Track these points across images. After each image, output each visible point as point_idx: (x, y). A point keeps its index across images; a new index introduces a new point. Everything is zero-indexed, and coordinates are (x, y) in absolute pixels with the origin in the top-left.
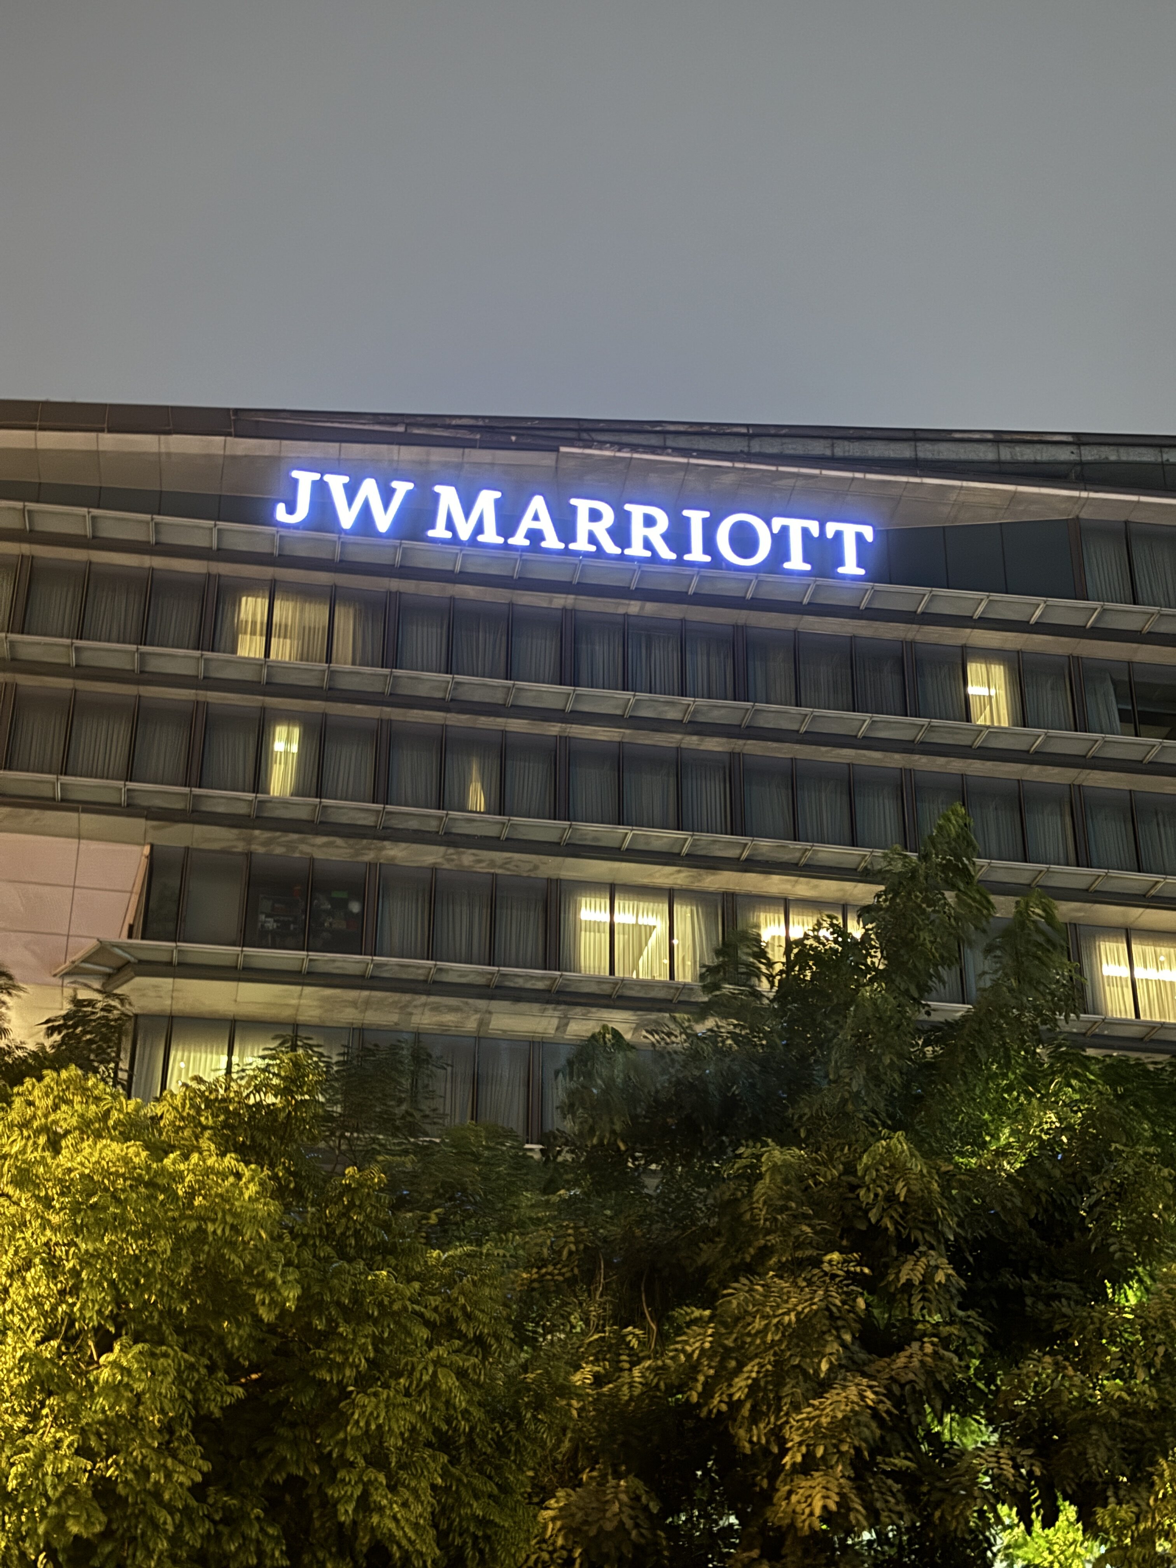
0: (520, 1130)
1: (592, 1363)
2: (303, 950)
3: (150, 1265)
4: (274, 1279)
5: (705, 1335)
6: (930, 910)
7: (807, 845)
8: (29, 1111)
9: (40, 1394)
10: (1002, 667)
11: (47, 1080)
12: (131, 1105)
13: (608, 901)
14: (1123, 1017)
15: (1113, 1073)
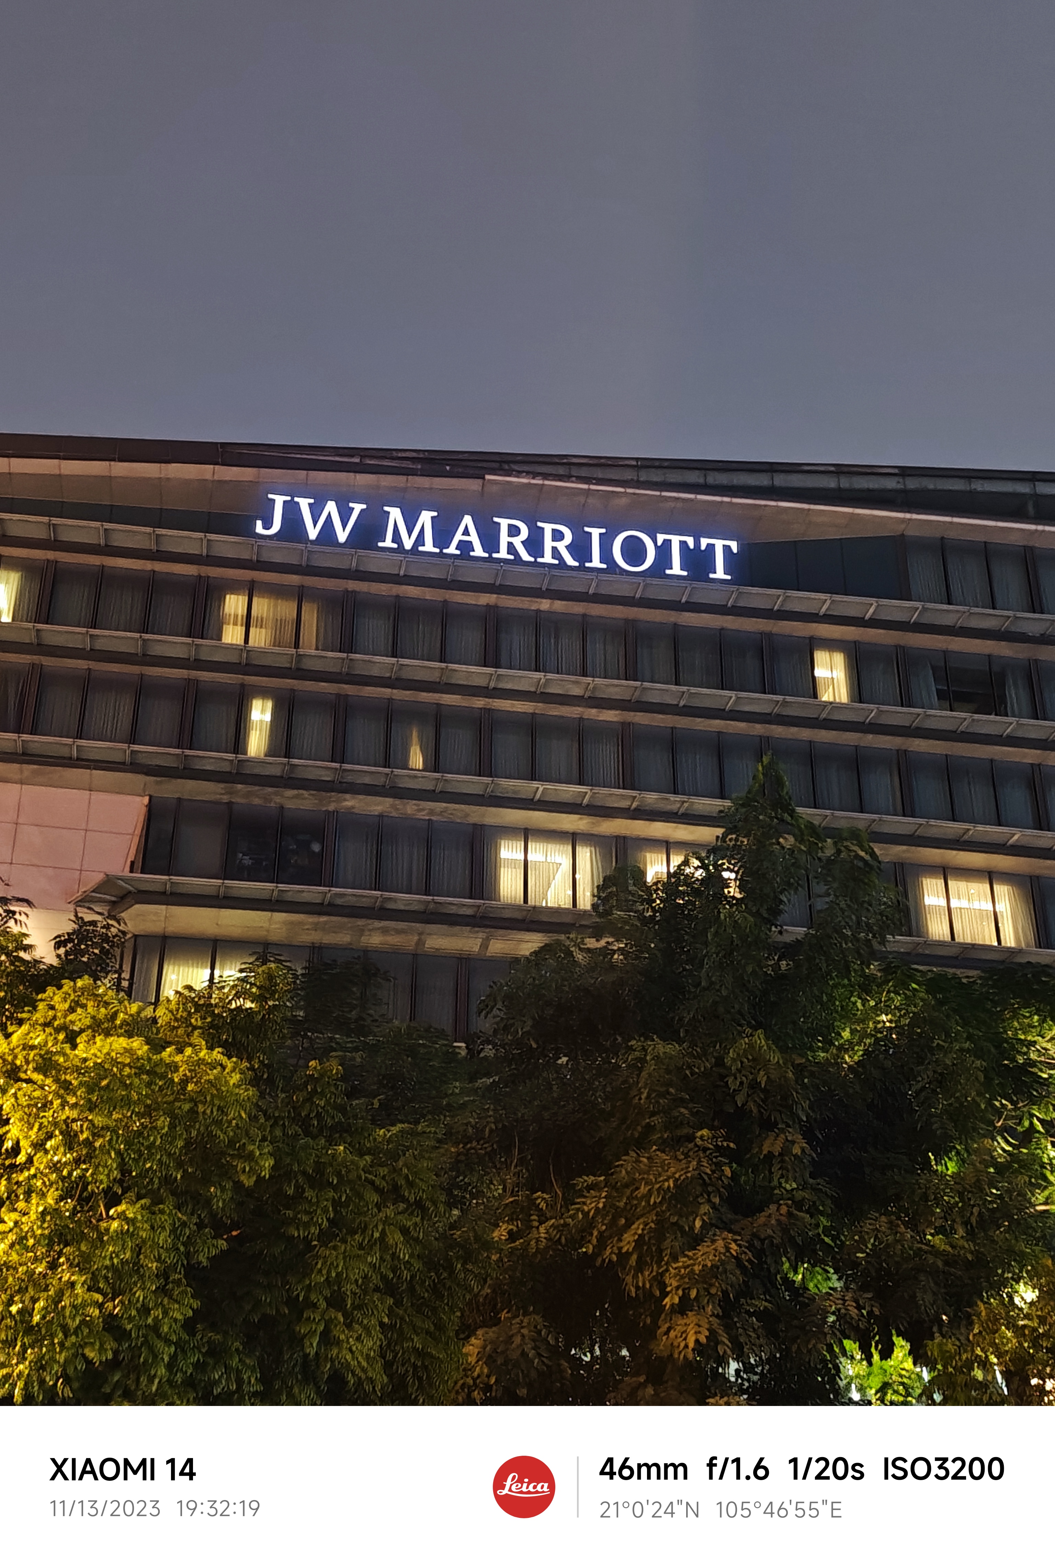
0: (449, 1029)
1: (508, 1222)
2: (273, 882)
3: (151, 1139)
4: (252, 1151)
5: (600, 1198)
7: (684, 798)
8: (51, 1013)
9: (59, 1245)
10: (842, 655)
11: (65, 988)
12: (134, 1008)
13: (523, 843)
14: (942, 939)
15: (934, 985)
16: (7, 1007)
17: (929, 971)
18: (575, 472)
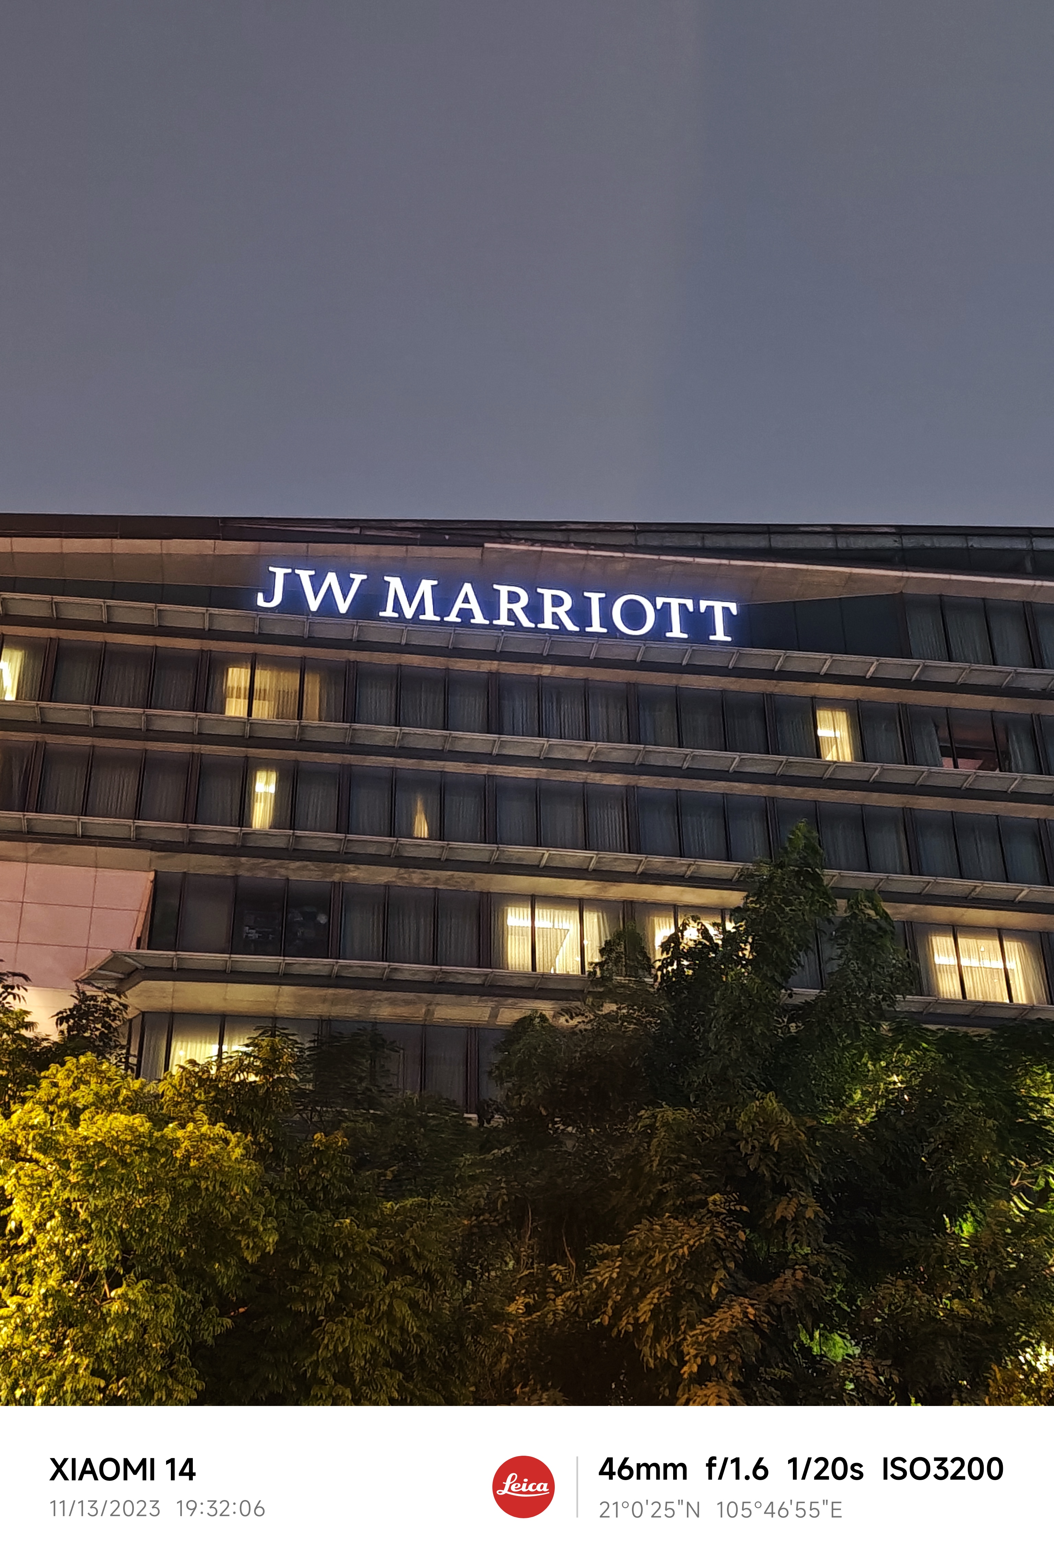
0: (460, 1102)
1: (524, 1295)
2: (280, 955)
3: (153, 1217)
4: (256, 1226)
5: (614, 1267)
6: (787, 909)
7: (690, 861)
8: (54, 1091)
9: (62, 1326)
10: (844, 713)
11: (68, 1065)
12: (136, 1084)
13: (530, 910)
14: (953, 997)
15: (946, 1043)
16: (9, 1086)
17: (939, 1029)
18: (573, 538)
